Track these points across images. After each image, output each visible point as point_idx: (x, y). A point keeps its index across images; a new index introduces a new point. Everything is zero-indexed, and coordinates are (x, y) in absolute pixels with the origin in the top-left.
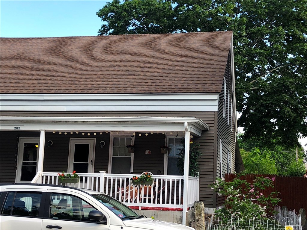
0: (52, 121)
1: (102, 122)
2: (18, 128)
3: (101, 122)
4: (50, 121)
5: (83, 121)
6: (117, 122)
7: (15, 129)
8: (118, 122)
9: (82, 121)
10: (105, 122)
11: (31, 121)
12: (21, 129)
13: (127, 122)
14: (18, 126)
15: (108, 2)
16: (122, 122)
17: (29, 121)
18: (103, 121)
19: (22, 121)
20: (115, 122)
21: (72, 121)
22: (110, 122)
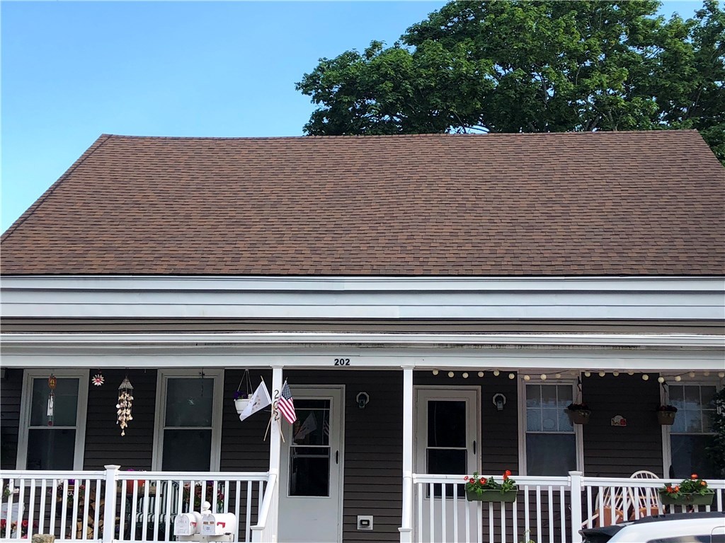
0: (439, 344)
1: (571, 348)
2: (346, 362)
3: (567, 348)
4: (434, 344)
5: (521, 345)
6: (608, 348)
7: (336, 364)
8: (613, 346)
9: (519, 345)
10: (577, 348)
11: (383, 344)
12: (352, 364)
13: (637, 346)
14: (345, 358)
15: (322, 58)
16: (622, 346)
17: (378, 344)
18: (573, 345)
19: (360, 344)
20: (606, 348)
21: (492, 345)
22: (590, 348)
